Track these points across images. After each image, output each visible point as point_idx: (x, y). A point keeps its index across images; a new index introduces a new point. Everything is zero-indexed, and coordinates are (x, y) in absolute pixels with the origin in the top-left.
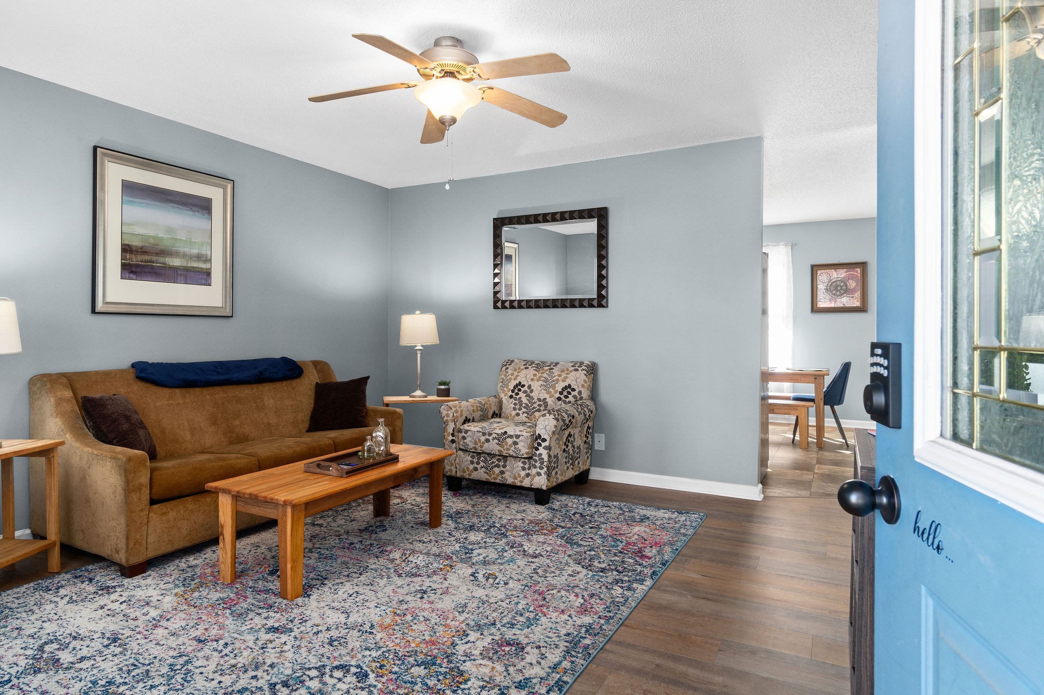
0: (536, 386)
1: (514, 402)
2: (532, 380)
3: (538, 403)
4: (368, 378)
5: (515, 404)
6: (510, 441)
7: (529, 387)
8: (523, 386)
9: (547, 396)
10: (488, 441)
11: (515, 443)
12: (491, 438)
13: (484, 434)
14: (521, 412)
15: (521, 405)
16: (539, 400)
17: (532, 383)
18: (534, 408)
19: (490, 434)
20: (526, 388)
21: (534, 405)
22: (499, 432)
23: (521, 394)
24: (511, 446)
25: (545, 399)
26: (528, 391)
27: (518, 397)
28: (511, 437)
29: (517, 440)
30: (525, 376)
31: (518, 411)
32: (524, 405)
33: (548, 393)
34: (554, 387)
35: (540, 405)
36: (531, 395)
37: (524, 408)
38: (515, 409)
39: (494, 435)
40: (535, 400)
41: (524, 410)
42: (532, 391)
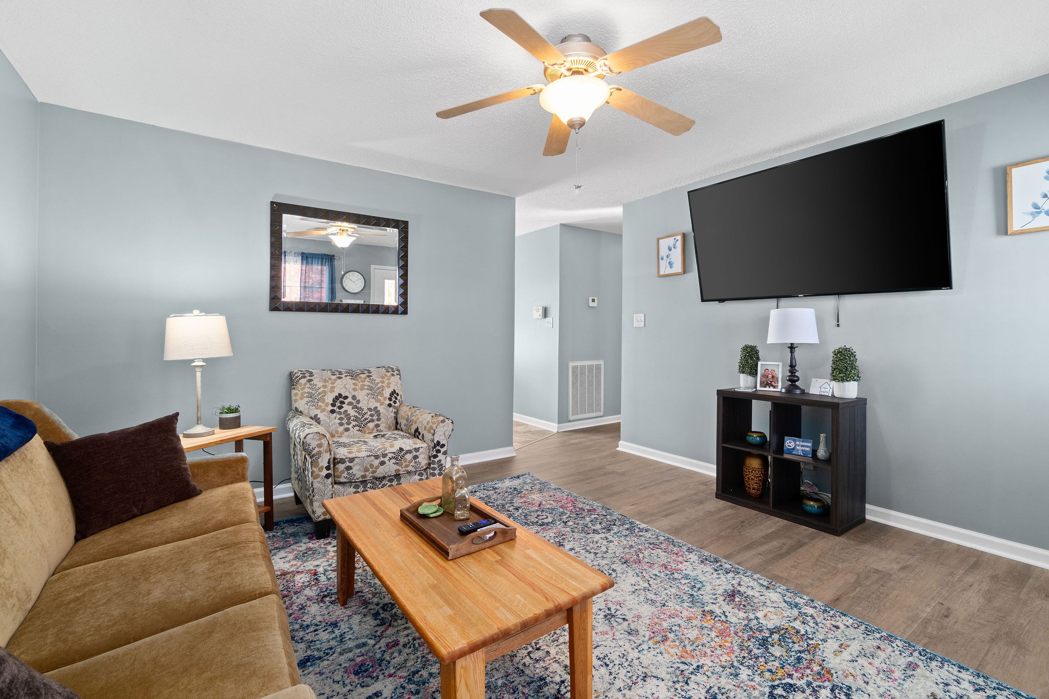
0: (361, 395)
1: (338, 416)
2: (354, 390)
3: (369, 413)
4: (177, 414)
5: (341, 419)
6: (409, 457)
7: (354, 397)
8: (346, 398)
9: (377, 405)
10: (383, 463)
11: (416, 457)
12: (386, 459)
13: (377, 457)
14: (350, 426)
15: (349, 419)
16: (370, 409)
17: (356, 393)
18: (366, 419)
19: (385, 455)
20: (350, 399)
21: (365, 416)
22: (394, 450)
23: (345, 407)
24: (410, 462)
25: (376, 408)
26: (354, 402)
27: (342, 410)
28: (409, 452)
29: (417, 454)
30: (344, 386)
31: (346, 426)
32: (352, 418)
33: (378, 401)
34: (381, 394)
35: (372, 415)
36: (359, 405)
37: (354, 420)
38: (341, 424)
39: (390, 455)
40: (365, 410)
41: (354, 423)
42: (358, 402)
